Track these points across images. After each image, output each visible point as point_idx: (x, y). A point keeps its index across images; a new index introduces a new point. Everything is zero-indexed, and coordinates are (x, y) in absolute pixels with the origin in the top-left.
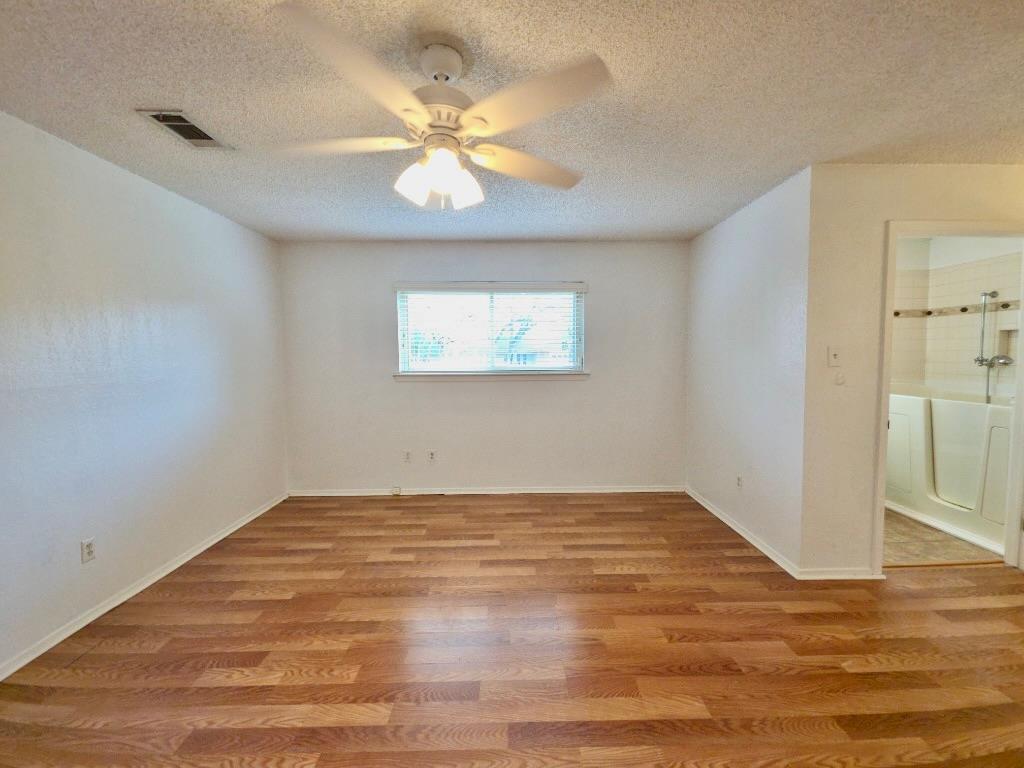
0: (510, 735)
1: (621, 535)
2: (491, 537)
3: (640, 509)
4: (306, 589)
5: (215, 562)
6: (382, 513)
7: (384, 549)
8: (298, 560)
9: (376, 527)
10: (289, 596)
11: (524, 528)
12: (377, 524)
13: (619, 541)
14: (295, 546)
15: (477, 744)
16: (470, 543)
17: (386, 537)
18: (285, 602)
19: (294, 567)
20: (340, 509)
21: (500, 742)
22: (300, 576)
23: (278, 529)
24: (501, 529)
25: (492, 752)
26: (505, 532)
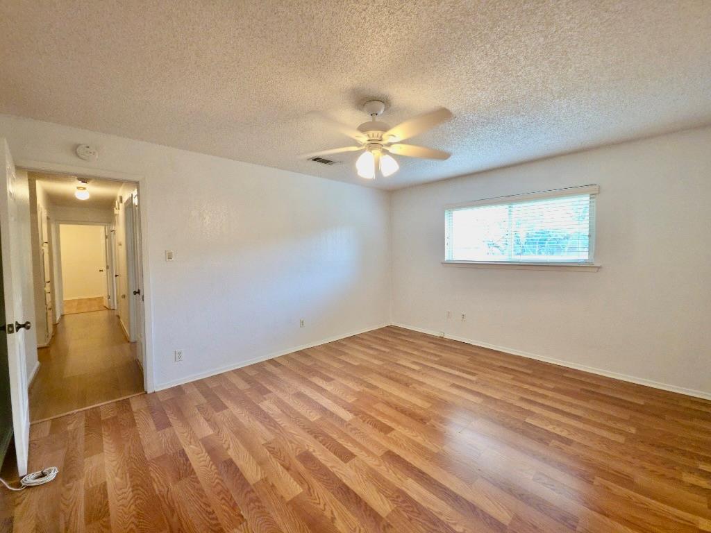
0: (385, 453)
1: (586, 410)
2: (474, 374)
3: (641, 402)
4: (364, 364)
5: (344, 343)
6: (425, 344)
7: (409, 360)
8: (371, 352)
9: (415, 349)
10: (356, 364)
11: (507, 378)
12: (418, 348)
13: (579, 413)
14: (374, 346)
15: (370, 448)
16: (457, 373)
17: (416, 355)
18: (353, 366)
19: (368, 354)
20: (407, 336)
21: (380, 453)
22: (366, 358)
23: (376, 338)
24: (485, 373)
25: (372, 453)
26: (486, 375)
